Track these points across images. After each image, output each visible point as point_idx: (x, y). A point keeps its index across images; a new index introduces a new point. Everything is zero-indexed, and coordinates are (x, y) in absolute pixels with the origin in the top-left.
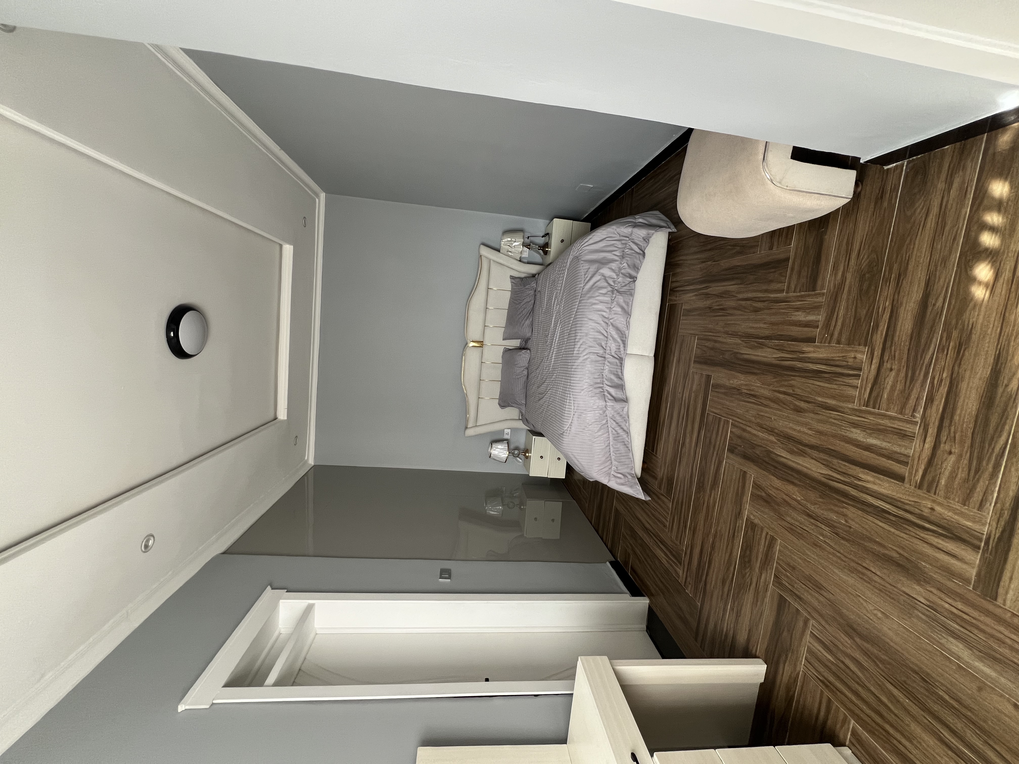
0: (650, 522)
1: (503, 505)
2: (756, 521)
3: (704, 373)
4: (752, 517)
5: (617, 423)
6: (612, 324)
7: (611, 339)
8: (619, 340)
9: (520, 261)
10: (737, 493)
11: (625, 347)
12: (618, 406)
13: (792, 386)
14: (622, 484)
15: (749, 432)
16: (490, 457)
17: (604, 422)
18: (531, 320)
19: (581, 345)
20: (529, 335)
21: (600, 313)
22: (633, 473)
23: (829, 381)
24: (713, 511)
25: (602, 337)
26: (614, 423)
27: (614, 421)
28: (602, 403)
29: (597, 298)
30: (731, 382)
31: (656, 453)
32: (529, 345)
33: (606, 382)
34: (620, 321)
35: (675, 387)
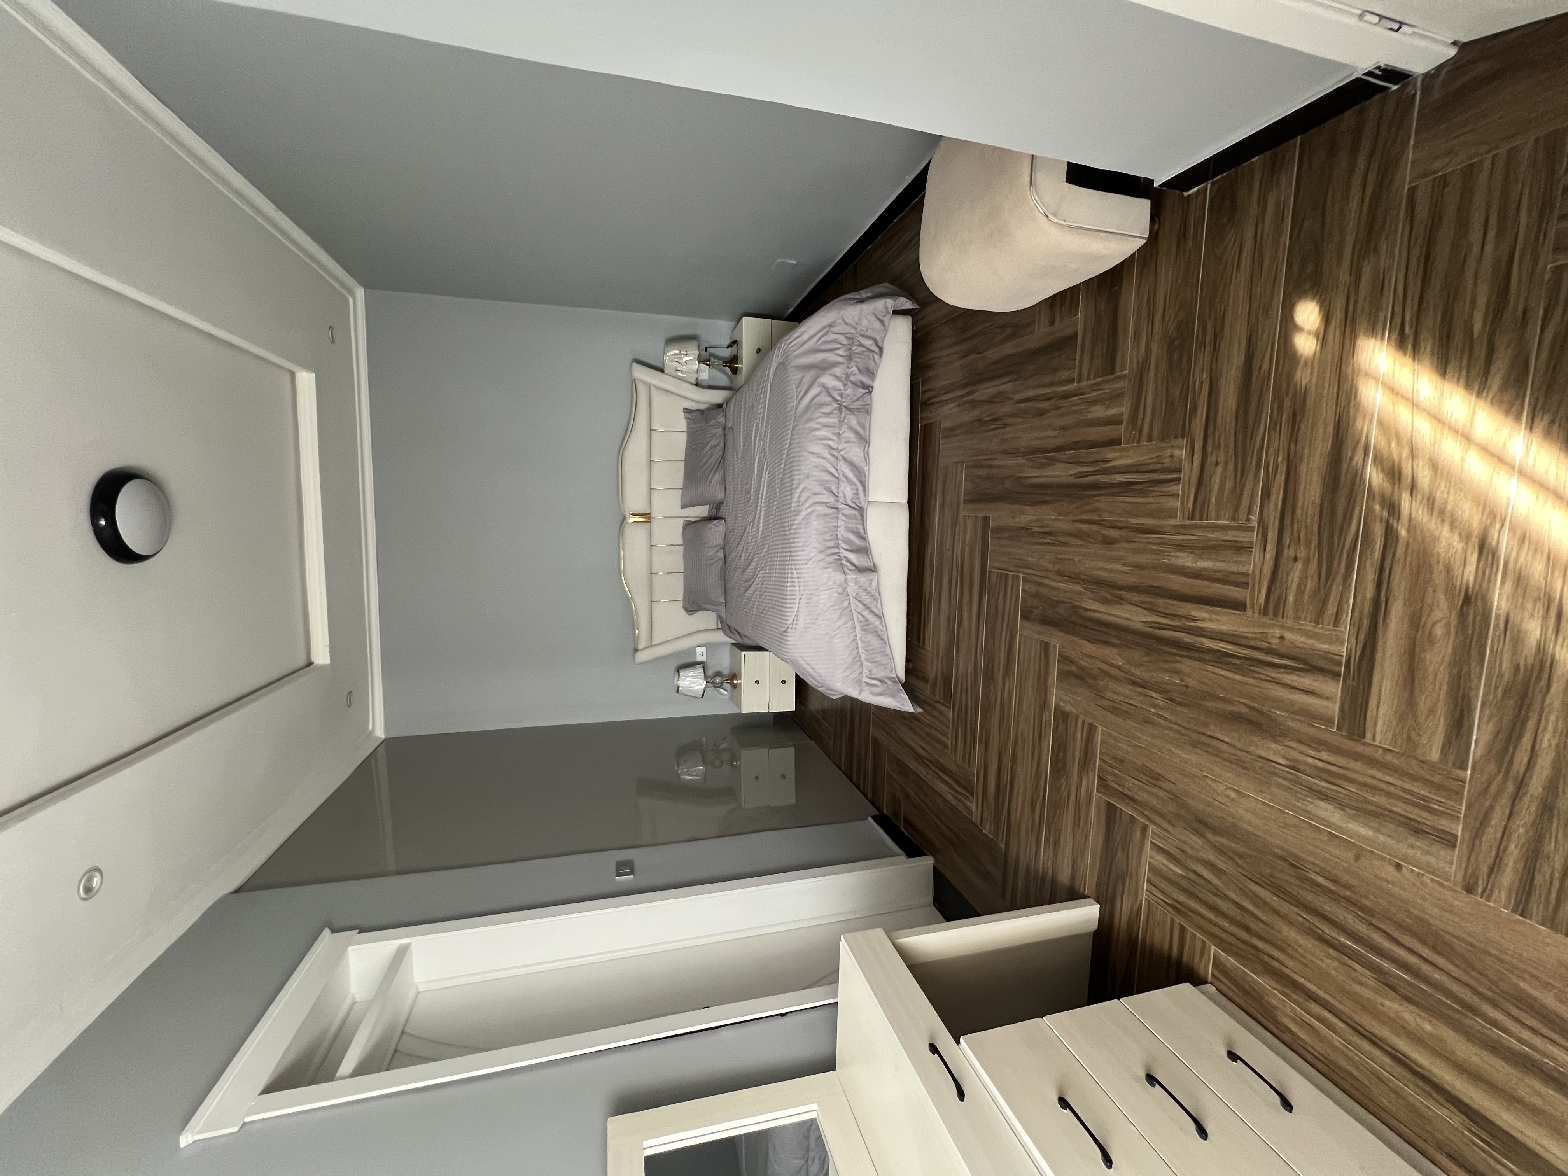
0: (924, 745)
1: (705, 764)
2: (1068, 708)
3: (981, 514)
4: (1062, 704)
5: (864, 605)
6: (844, 459)
7: (844, 479)
8: (855, 480)
9: (697, 385)
10: (1039, 676)
11: (865, 490)
12: (863, 578)
13: (1096, 510)
14: (881, 694)
15: (1047, 586)
16: (678, 692)
17: (846, 604)
18: (722, 472)
19: (802, 492)
20: (720, 496)
21: (824, 442)
22: (894, 676)
23: (1143, 493)
24: (1010, 708)
25: (829, 478)
26: (860, 605)
27: (860, 602)
28: (840, 577)
29: (819, 420)
30: (1017, 520)
31: (924, 644)
32: (723, 512)
33: (843, 545)
34: (855, 453)
35: (941, 543)
